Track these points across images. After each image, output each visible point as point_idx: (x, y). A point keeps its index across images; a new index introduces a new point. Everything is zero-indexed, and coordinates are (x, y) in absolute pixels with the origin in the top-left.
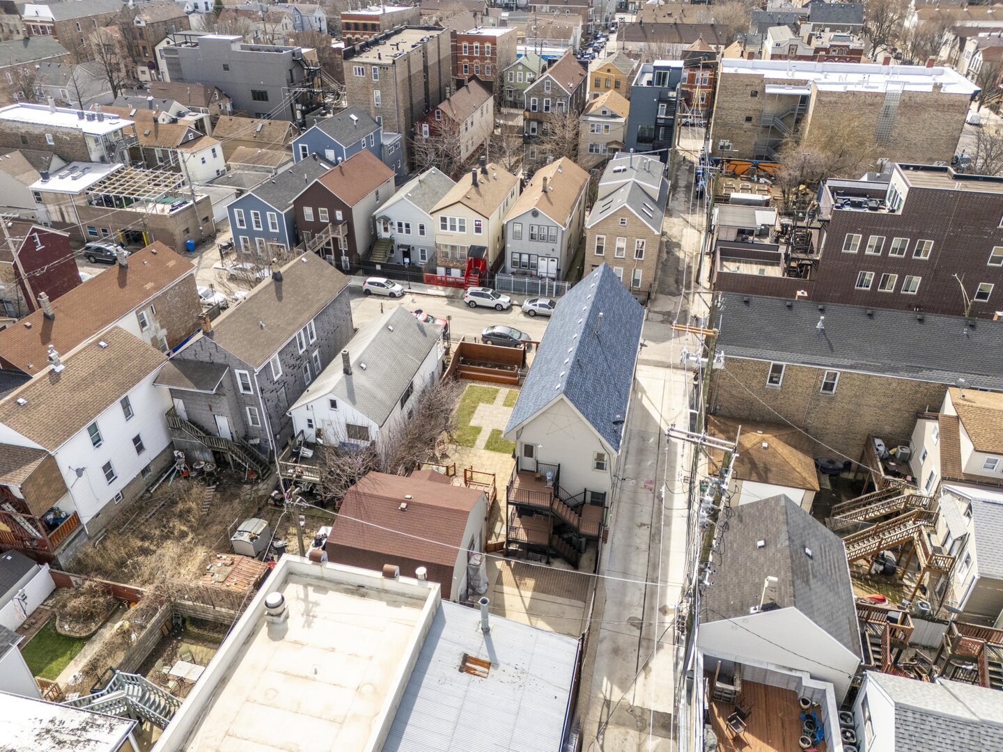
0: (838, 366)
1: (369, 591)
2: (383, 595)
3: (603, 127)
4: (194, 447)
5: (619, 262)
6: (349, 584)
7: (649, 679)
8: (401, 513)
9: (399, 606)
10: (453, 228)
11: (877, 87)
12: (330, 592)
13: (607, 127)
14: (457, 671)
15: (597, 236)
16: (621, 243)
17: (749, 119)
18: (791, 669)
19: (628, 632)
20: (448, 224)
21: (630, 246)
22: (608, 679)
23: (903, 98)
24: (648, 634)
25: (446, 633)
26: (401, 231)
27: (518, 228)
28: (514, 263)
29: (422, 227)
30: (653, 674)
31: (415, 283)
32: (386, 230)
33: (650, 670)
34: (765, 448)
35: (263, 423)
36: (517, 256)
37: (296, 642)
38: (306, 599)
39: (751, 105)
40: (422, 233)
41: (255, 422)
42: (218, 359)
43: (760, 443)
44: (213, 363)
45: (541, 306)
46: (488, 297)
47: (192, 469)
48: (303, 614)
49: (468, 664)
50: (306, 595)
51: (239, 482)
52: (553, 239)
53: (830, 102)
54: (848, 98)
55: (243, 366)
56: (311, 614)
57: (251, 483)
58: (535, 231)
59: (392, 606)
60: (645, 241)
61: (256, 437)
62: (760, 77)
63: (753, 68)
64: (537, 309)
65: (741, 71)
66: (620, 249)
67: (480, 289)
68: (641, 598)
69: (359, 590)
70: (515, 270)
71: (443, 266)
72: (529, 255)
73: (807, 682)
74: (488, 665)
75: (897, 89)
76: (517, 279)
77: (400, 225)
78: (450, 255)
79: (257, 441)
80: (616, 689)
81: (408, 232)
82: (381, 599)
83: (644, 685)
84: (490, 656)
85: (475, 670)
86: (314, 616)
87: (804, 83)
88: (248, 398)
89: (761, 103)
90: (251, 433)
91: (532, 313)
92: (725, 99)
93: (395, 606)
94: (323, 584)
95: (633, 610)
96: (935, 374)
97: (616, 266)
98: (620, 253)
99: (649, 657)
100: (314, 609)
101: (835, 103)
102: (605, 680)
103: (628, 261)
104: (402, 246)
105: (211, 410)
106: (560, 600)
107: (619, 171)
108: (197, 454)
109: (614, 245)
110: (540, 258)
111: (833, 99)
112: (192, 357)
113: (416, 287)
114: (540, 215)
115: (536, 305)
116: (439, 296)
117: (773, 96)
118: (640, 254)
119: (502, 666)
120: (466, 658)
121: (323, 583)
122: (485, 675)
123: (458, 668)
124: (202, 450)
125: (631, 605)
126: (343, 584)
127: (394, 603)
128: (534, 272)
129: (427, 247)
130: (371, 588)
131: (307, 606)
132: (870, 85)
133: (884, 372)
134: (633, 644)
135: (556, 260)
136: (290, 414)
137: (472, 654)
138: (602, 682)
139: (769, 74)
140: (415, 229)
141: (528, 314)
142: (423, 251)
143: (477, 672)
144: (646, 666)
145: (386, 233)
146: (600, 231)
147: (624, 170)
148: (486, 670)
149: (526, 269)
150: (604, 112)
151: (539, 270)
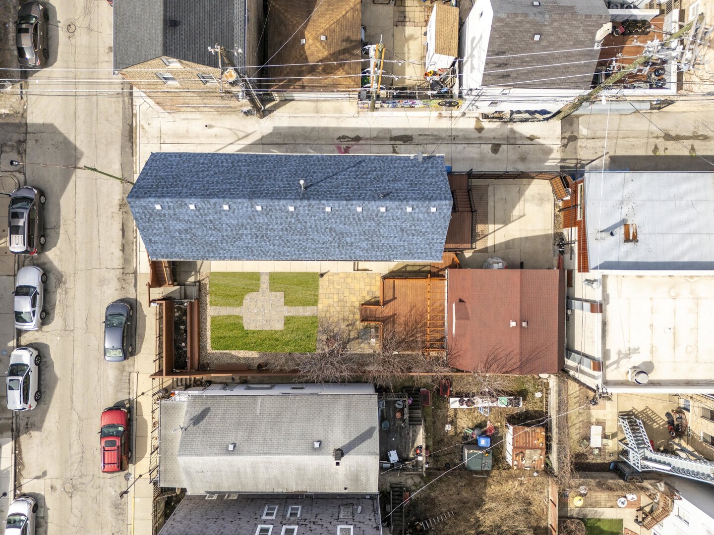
7: (539, 136)
8: (529, 323)
9: (608, 296)
12: (608, 348)
14: (638, 244)
19: (505, 153)
22: (546, 162)
24: (503, 139)
25: (614, 259)
30: (535, 134)
33: (532, 136)
37: (652, 352)
38: (617, 362)
48: (630, 358)
49: (631, 238)
50: (614, 363)
56: (628, 352)
59: (608, 300)
68: (472, 147)
74: (627, 226)
80: (552, 156)
83: (544, 138)
84: (620, 226)
85: (633, 233)
86: (630, 350)
93: (608, 298)
95: (485, 151)
99: (522, 137)
100: (623, 352)
102: (546, 164)
106: (491, 203)
119: (624, 217)
120: (627, 240)
122: (634, 226)
123: (636, 243)
125: (481, 153)
131: (623, 358)
134: (514, 149)
137: (623, 237)
138: (549, 166)
143: (635, 231)
144: (530, 139)
148: (630, 226)
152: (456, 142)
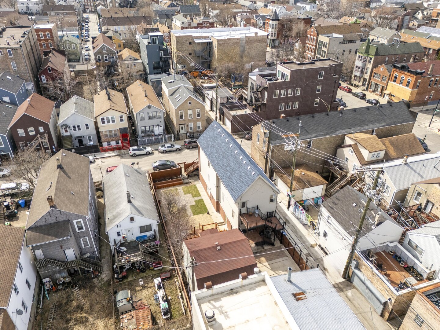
0: (311, 138)
1: (237, 290)
2: (244, 288)
3: (133, 65)
4: (55, 273)
5: (190, 121)
6: (226, 291)
7: (329, 272)
8: (220, 251)
9: (254, 289)
10: (108, 122)
11: (234, 36)
12: (222, 299)
13: (135, 65)
14: (296, 302)
15: (180, 111)
16: (190, 112)
17: (190, 54)
18: (384, 243)
20: (106, 121)
21: (194, 113)
23: (246, 39)
26: (75, 130)
27: (142, 115)
28: (142, 132)
29: (87, 125)
30: (329, 270)
31: (98, 153)
32: (66, 131)
33: (327, 269)
34: (304, 174)
35: (91, 244)
36: (143, 128)
39: (190, 48)
40: (88, 128)
41: (86, 244)
42: (62, 218)
43: (301, 173)
44: (58, 222)
45: (168, 147)
46: (142, 150)
47: (58, 285)
48: (220, 314)
49: (297, 297)
51: (89, 279)
52: (160, 117)
53: (222, 44)
54: (228, 41)
55: (78, 217)
56: (224, 312)
57: (96, 277)
58: (151, 115)
59: (252, 290)
60: (200, 109)
61: (87, 253)
62: (191, 36)
63: (184, 33)
64: (167, 149)
65: (181, 35)
66: (190, 115)
67: (136, 147)
69: (232, 292)
70: (143, 135)
71: (106, 142)
72: (149, 126)
73: (391, 245)
74: (303, 293)
75: (243, 36)
76: (148, 139)
77: (74, 127)
78: (109, 135)
79: (89, 255)
81: (79, 129)
82: (245, 290)
83: (330, 275)
84: (300, 290)
85: (301, 298)
86: (226, 312)
87: (207, 37)
88: (82, 234)
89: (193, 47)
90: (84, 251)
91: (165, 152)
92: (180, 47)
93: (253, 290)
94: (217, 297)
96: (339, 132)
97: (190, 122)
98: (191, 117)
99: (322, 265)
101: (224, 44)
103: (195, 119)
104: (78, 137)
105: (62, 248)
106: (279, 260)
107: (172, 82)
108: (58, 276)
109: (188, 114)
110: (154, 127)
111: (223, 42)
112: (44, 223)
113: (98, 155)
114: (152, 107)
115: (166, 148)
116: (113, 156)
117: (199, 43)
118: (198, 115)
120: (295, 295)
121: (215, 297)
122: (306, 297)
123: (296, 300)
124: (60, 272)
126: (223, 292)
127: (251, 289)
128: (153, 134)
129: (91, 135)
130: (237, 288)
132: (232, 35)
133: (326, 136)
135: (162, 126)
136: (107, 233)
137: (295, 292)
139: (194, 35)
140: (83, 127)
141: (163, 152)
142: (89, 137)
143: (303, 298)
144: (324, 269)
145: (67, 133)
146: (181, 109)
147: (174, 81)
148: (304, 295)
149: (149, 133)
150: (130, 58)
151: (155, 132)
152: (299, 239)
